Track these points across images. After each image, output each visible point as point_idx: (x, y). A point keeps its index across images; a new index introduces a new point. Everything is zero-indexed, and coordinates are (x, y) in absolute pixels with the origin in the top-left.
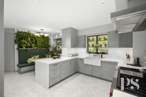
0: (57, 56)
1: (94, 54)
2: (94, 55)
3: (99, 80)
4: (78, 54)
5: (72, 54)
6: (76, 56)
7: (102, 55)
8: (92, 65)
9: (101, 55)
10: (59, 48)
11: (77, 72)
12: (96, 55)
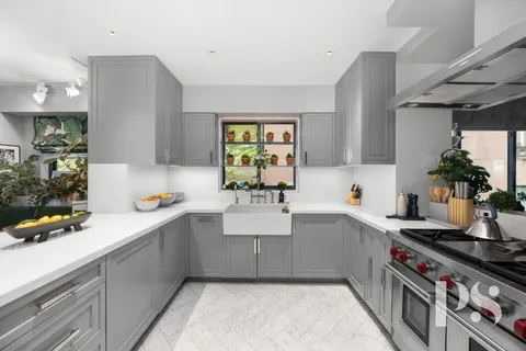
0: (57, 218)
1: (255, 192)
2: (252, 196)
3: (285, 287)
4: (183, 194)
5: (157, 194)
6: (175, 202)
7: (282, 195)
8: (257, 237)
9: (277, 192)
10: (53, 166)
11: (187, 280)
12: (262, 192)
